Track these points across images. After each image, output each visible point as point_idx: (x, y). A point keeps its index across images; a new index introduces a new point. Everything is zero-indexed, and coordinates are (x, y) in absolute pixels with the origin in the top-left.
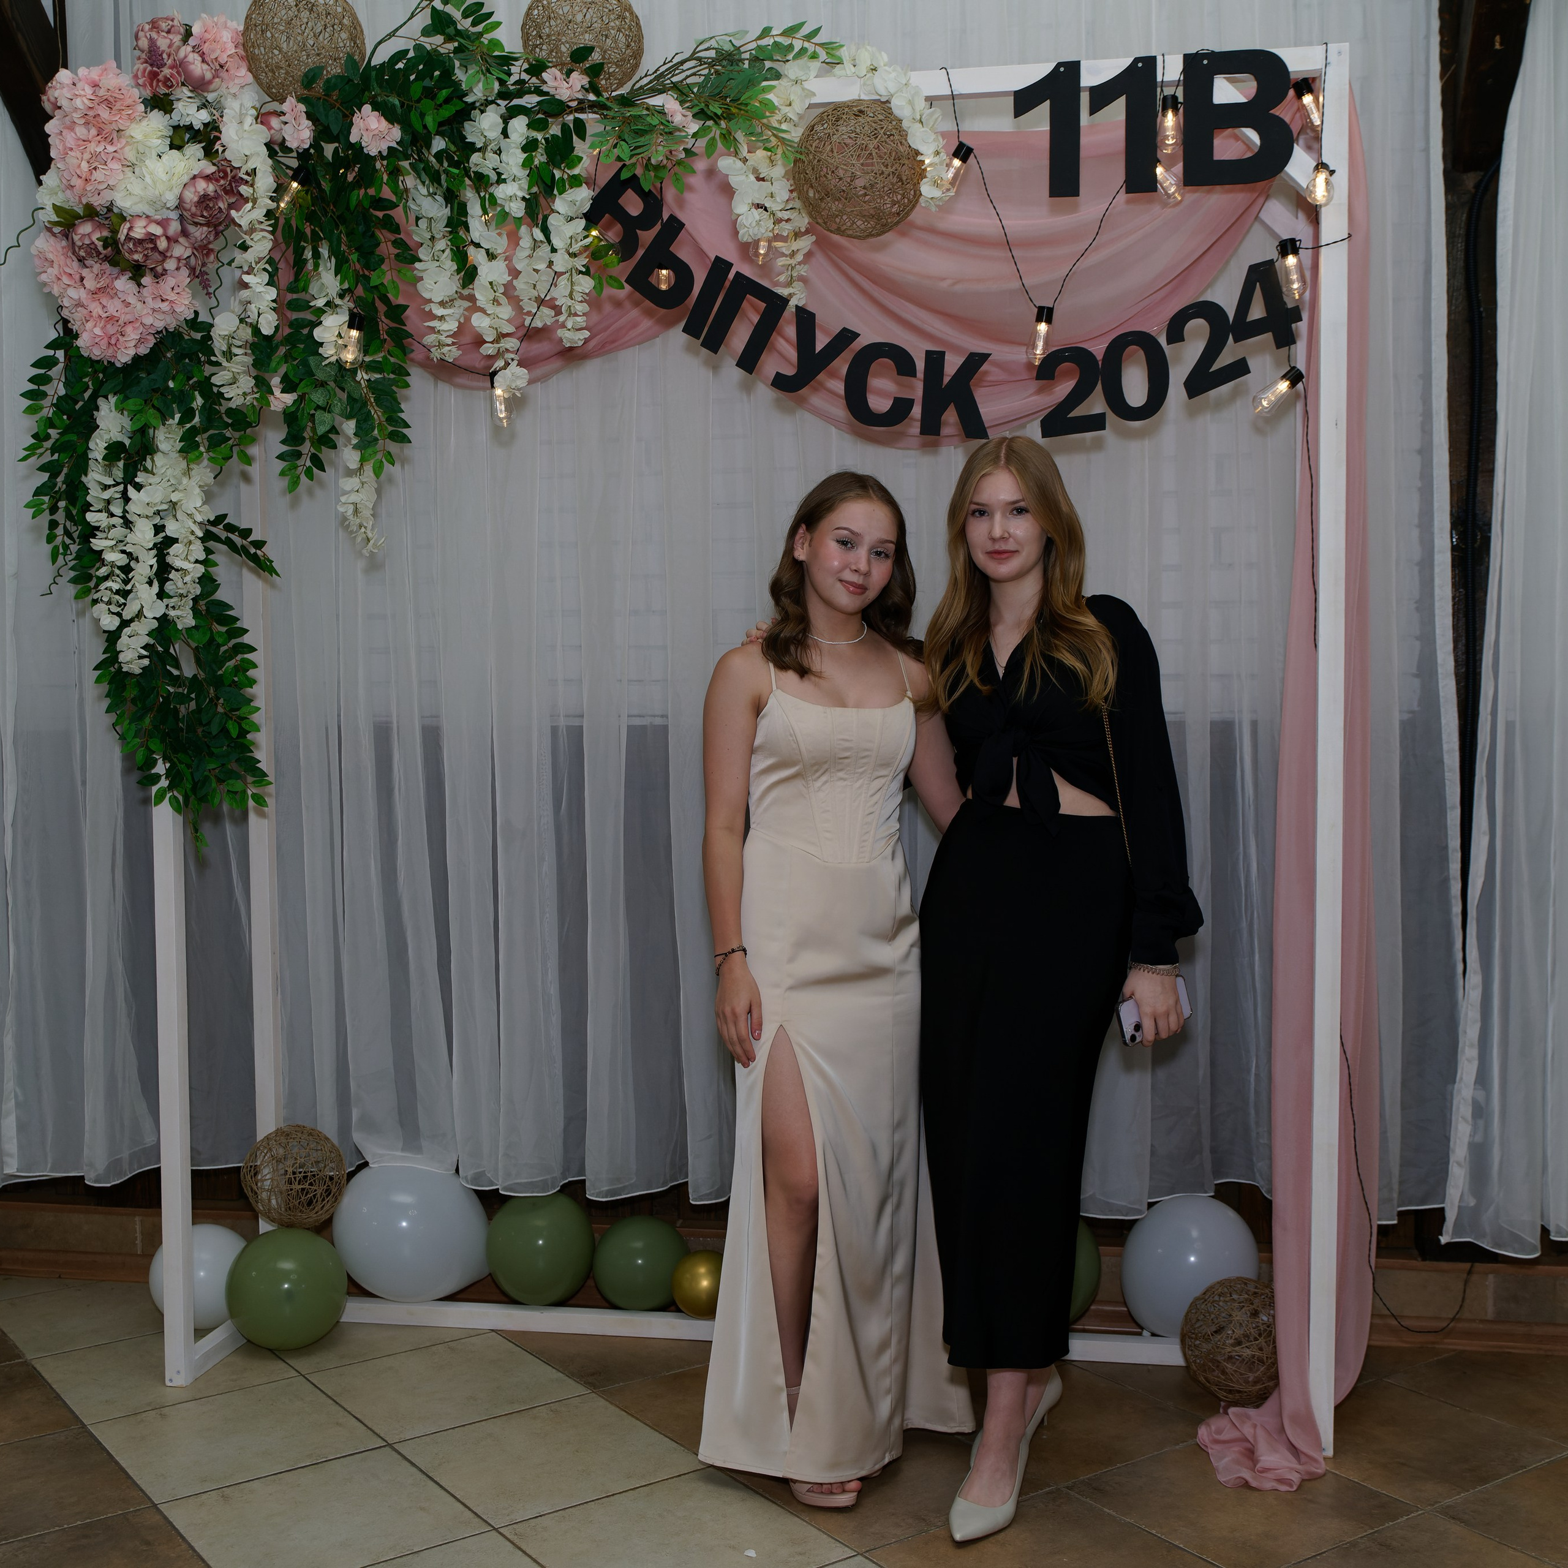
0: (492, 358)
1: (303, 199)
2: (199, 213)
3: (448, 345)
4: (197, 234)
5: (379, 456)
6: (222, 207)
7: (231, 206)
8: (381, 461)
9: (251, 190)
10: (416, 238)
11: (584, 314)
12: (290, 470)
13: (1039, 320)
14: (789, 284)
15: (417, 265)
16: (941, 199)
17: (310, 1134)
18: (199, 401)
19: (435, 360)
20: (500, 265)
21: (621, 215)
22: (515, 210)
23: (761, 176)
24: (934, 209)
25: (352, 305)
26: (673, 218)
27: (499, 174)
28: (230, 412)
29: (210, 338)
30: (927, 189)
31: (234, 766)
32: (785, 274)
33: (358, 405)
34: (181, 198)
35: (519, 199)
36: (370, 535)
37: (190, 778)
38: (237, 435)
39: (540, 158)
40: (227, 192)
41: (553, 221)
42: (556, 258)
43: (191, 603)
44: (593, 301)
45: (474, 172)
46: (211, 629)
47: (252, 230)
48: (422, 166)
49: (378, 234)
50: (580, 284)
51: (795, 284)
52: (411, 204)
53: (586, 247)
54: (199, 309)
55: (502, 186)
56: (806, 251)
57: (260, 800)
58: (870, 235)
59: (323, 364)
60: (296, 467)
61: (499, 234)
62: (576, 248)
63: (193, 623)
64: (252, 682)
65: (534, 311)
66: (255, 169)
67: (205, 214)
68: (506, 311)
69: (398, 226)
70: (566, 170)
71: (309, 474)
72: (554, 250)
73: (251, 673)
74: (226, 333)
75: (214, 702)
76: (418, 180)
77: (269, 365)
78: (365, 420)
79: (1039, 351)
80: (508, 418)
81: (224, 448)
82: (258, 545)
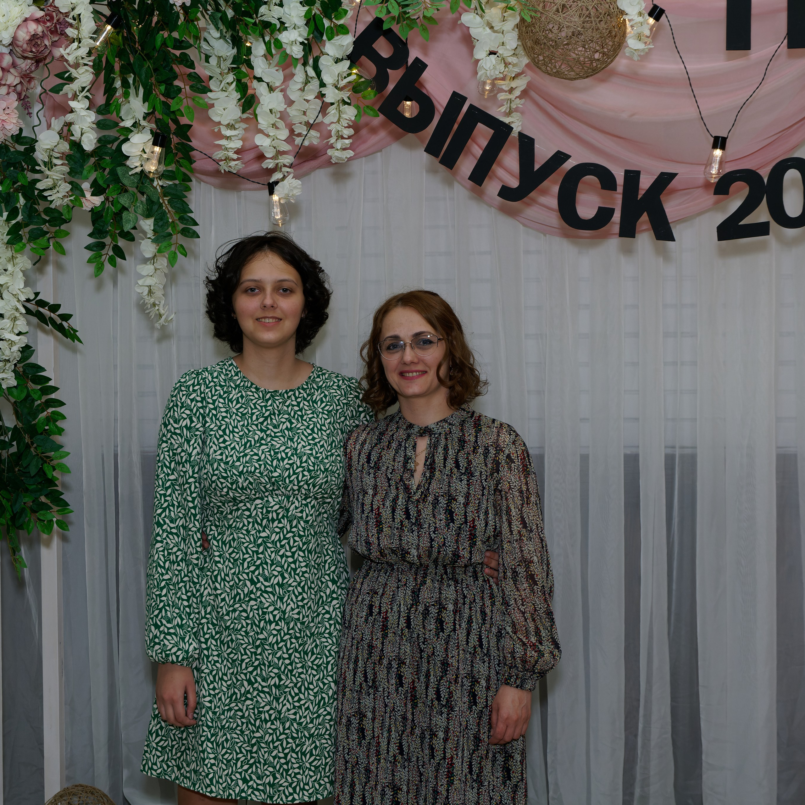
0: (271, 172)
1: (115, 40)
2: (29, 49)
3: (234, 160)
4: (23, 66)
5: (173, 248)
6: (47, 44)
7: (54, 44)
8: (175, 253)
9: (76, 32)
10: (209, 74)
11: (349, 138)
12: (96, 258)
13: (715, 147)
14: (509, 113)
15: (209, 94)
16: (643, 50)
17: (92, 794)
18: (22, 201)
19: (223, 171)
20: (278, 96)
21: (375, 57)
22: (296, 53)
23: (495, 29)
24: (636, 58)
25: (154, 126)
26: (417, 60)
27: (282, 23)
28: (48, 211)
29: (33, 150)
30: (632, 43)
31: (43, 499)
32: (506, 106)
33: (155, 207)
34: (15, 38)
35: (298, 44)
36: (162, 312)
37: (10, 509)
38: (54, 229)
39: (316, 9)
40: (52, 32)
41: (324, 62)
42: (324, 90)
43: (13, 366)
44: (356, 127)
45: (259, 21)
46: (27, 387)
47: (76, 66)
48: (219, 15)
49: (174, 67)
50: (345, 113)
51: (514, 114)
52: (204, 45)
53: (349, 82)
54: (23, 126)
55: (285, 33)
56: (523, 88)
57: (63, 525)
58: (579, 77)
59: (130, 173)
60: (101, 256)
61: (277, 70)
62: (342, 83)
63: (15, 384)
64: (60, 431)
65: (305, 133)
66: (79, 15)
67: (34, 50)
68: (284, 134)
69: (193, 63)
70: (334, 20)
71: (112, 261)
72: (323, 85)
73: (59, 424)
74: (49, 147)
75: (28, 446)
76: (212, 26)
77: (82, 172)
78: (161, 219)
79: (714, 171)
80: (283, 219)
81: (42, 241)
82: (66, 317)
